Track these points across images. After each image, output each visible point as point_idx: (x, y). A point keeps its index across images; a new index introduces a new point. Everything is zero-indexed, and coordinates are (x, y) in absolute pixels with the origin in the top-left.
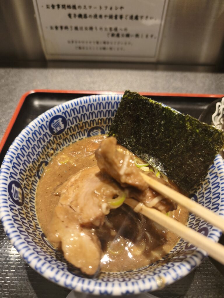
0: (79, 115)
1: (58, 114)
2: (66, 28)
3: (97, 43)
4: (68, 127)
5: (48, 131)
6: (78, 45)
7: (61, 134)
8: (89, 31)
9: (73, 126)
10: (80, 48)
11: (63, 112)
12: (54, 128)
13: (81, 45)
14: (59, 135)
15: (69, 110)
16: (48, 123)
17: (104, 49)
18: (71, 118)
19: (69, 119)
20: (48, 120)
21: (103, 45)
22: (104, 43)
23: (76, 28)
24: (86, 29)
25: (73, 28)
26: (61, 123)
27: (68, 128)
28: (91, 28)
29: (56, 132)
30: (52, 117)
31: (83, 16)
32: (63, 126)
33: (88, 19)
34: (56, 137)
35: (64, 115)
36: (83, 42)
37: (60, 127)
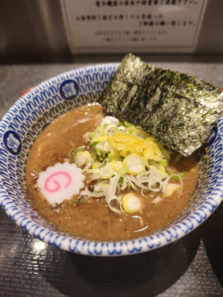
0: (93, 83)
1: (70, 78)
2: (94, 18)
3: (128, 33)
4: (80, 93)
5: (59, 94)
6: (107, 36)
7: (73, 100)
8: (119, 21)
9: (86, 94)
10: (108, 40)
11: (76, 78)
12: (66, 92)
13: (110, 36)
14: (70, 101)
15: (82, 76)
16: (59, 86)
17: (135, 39)
18: (84, 85)
19: (82, 86)
20: (59, 83)
21: (134, 36)
22: (136, 33)
23: (105, 18)
24: (116, 17)
25: (102, 17)
26: (73, 89)
27: (80, 95)
28: (121, 17)
29: (67, 96)
30: (64, 80)
31: (113, 4)
32: (75, 92)
33: (118, 6)
34: (66, 102)
35: (76, 81)
36: (112, 33)
37: (72, 92)
